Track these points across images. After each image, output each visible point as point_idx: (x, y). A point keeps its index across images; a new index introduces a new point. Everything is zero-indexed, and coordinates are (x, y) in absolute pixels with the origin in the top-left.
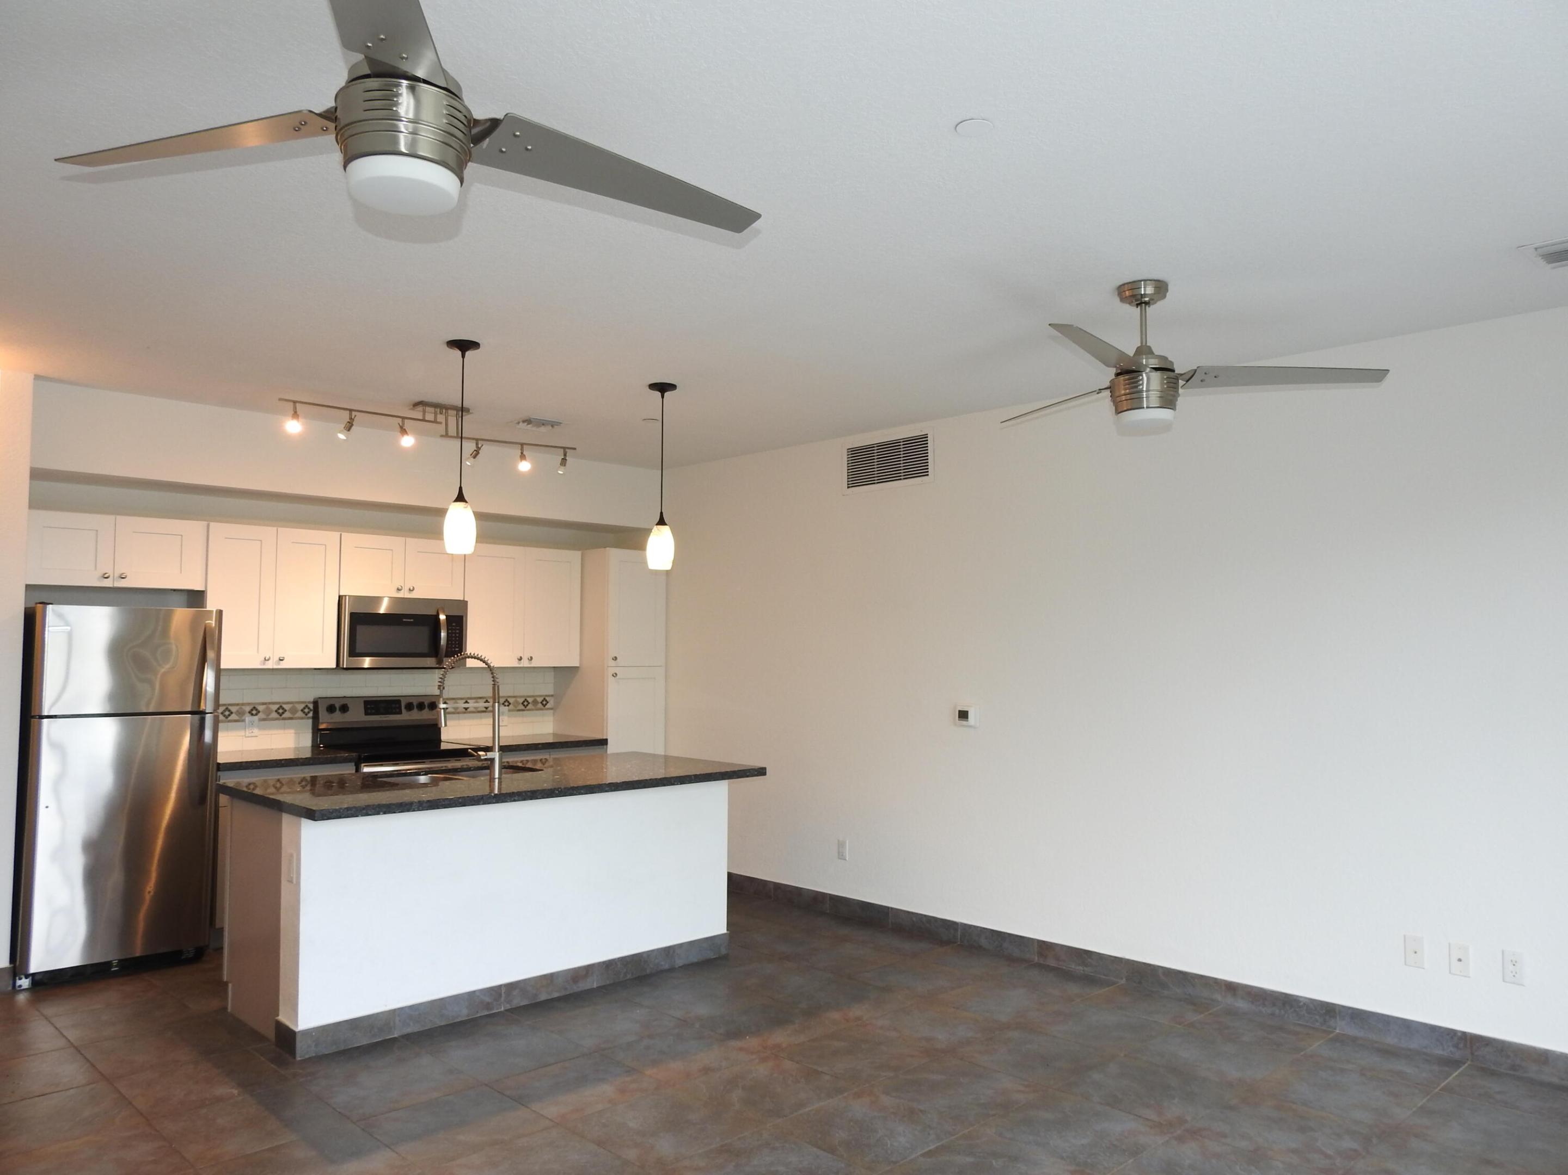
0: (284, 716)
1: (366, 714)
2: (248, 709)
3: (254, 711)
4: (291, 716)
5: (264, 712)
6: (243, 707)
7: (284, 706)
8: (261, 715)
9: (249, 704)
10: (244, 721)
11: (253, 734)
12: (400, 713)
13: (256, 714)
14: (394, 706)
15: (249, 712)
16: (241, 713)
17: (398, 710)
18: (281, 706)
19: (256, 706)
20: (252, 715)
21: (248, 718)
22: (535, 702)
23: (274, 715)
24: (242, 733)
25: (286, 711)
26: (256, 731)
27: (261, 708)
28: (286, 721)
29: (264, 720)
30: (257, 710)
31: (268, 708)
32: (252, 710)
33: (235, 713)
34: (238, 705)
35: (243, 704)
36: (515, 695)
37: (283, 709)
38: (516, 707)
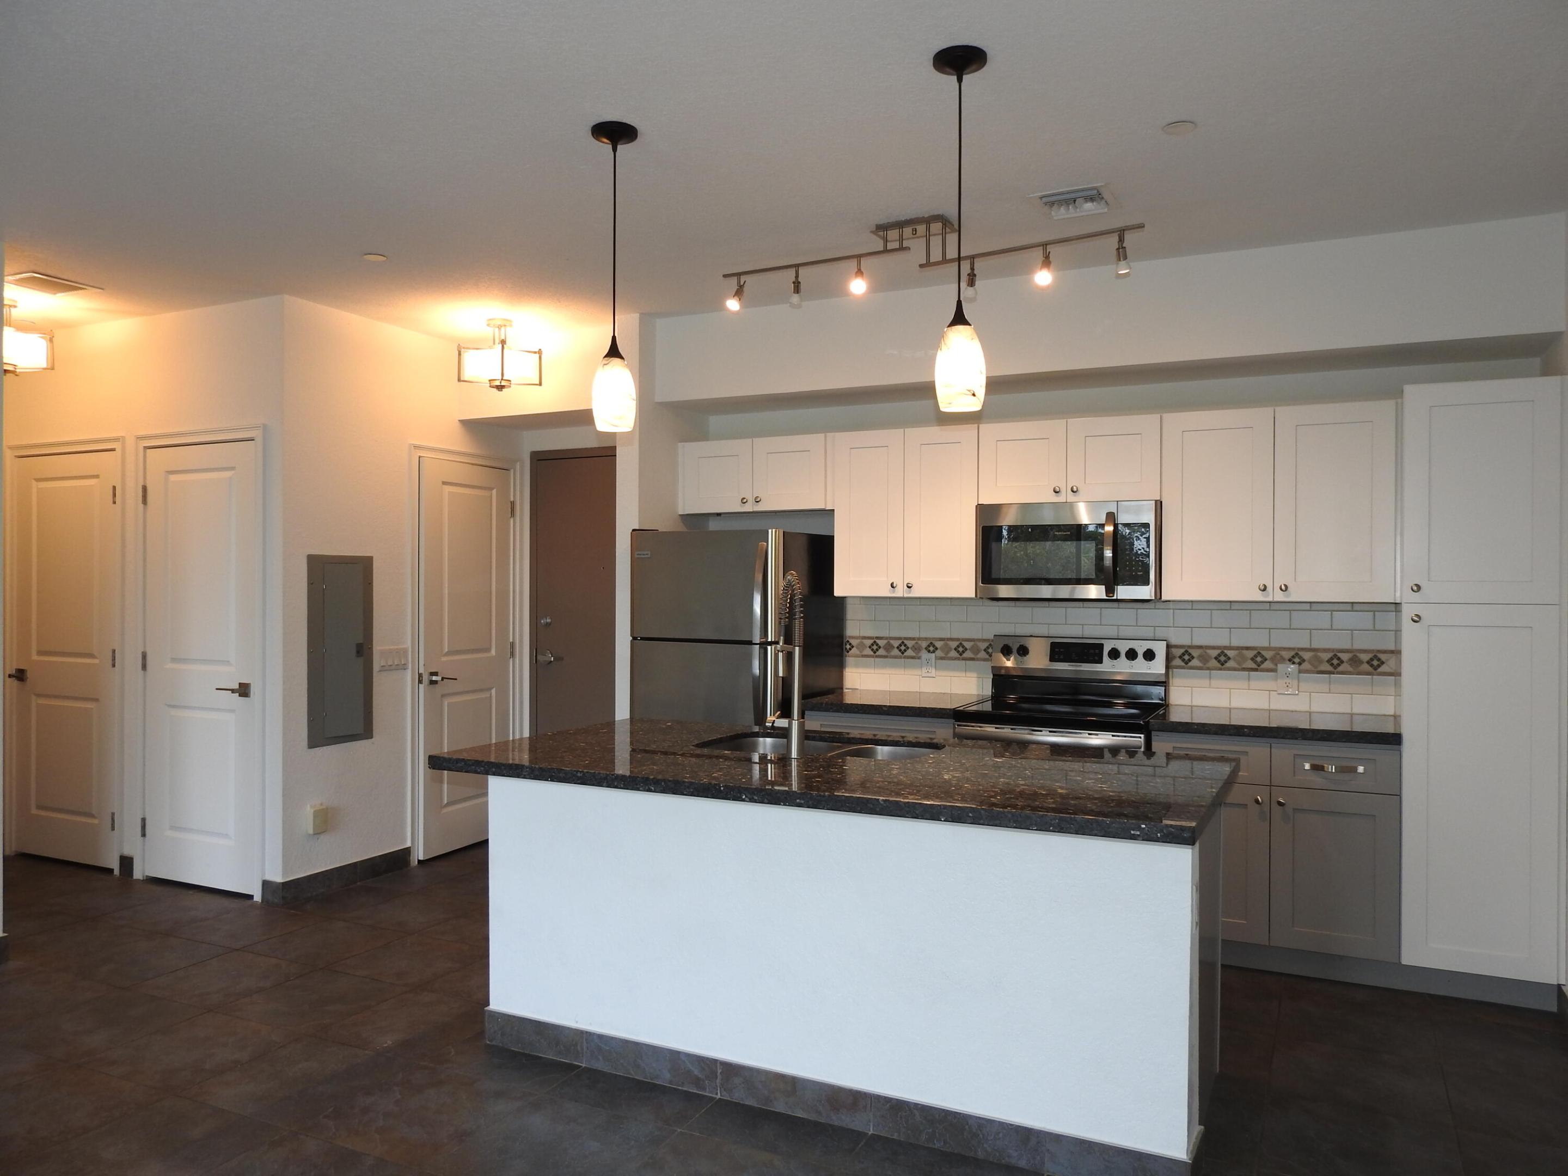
0: (965, 655)
1: (1052, 659)
2: (924, 644)
3: (931, 647)
4: (972, 656)
5: (942, 649)
6: (920, 642)
7: (965, 644)
8: (939, 653)
9: (926, 639)
10: (919, 658)
11: (929, 675)
12: (1100, 661)
13: (934, 652)
14: (1092, 651)
15: (926, 648)
16: (917, 649)
17: (1096, 658)
18: (961, 644)
19: (933, 642)
20: (929, 651)
21: (924, 655)
22: (1355, 661)
23: (953, 654)
24: (918, 672)
25: (966, 649)
26: (933, 672)
27: (938, 644)
28: (967, 662)
29: (942, 658)
30: (934, 646)
31: (946, 645)
32: (929, 646)
33: (911, 648)
34: (913, 639)
35: (919, 639)
36: (1314, 646)
37: (963, 647)
38: (1316, 667)
